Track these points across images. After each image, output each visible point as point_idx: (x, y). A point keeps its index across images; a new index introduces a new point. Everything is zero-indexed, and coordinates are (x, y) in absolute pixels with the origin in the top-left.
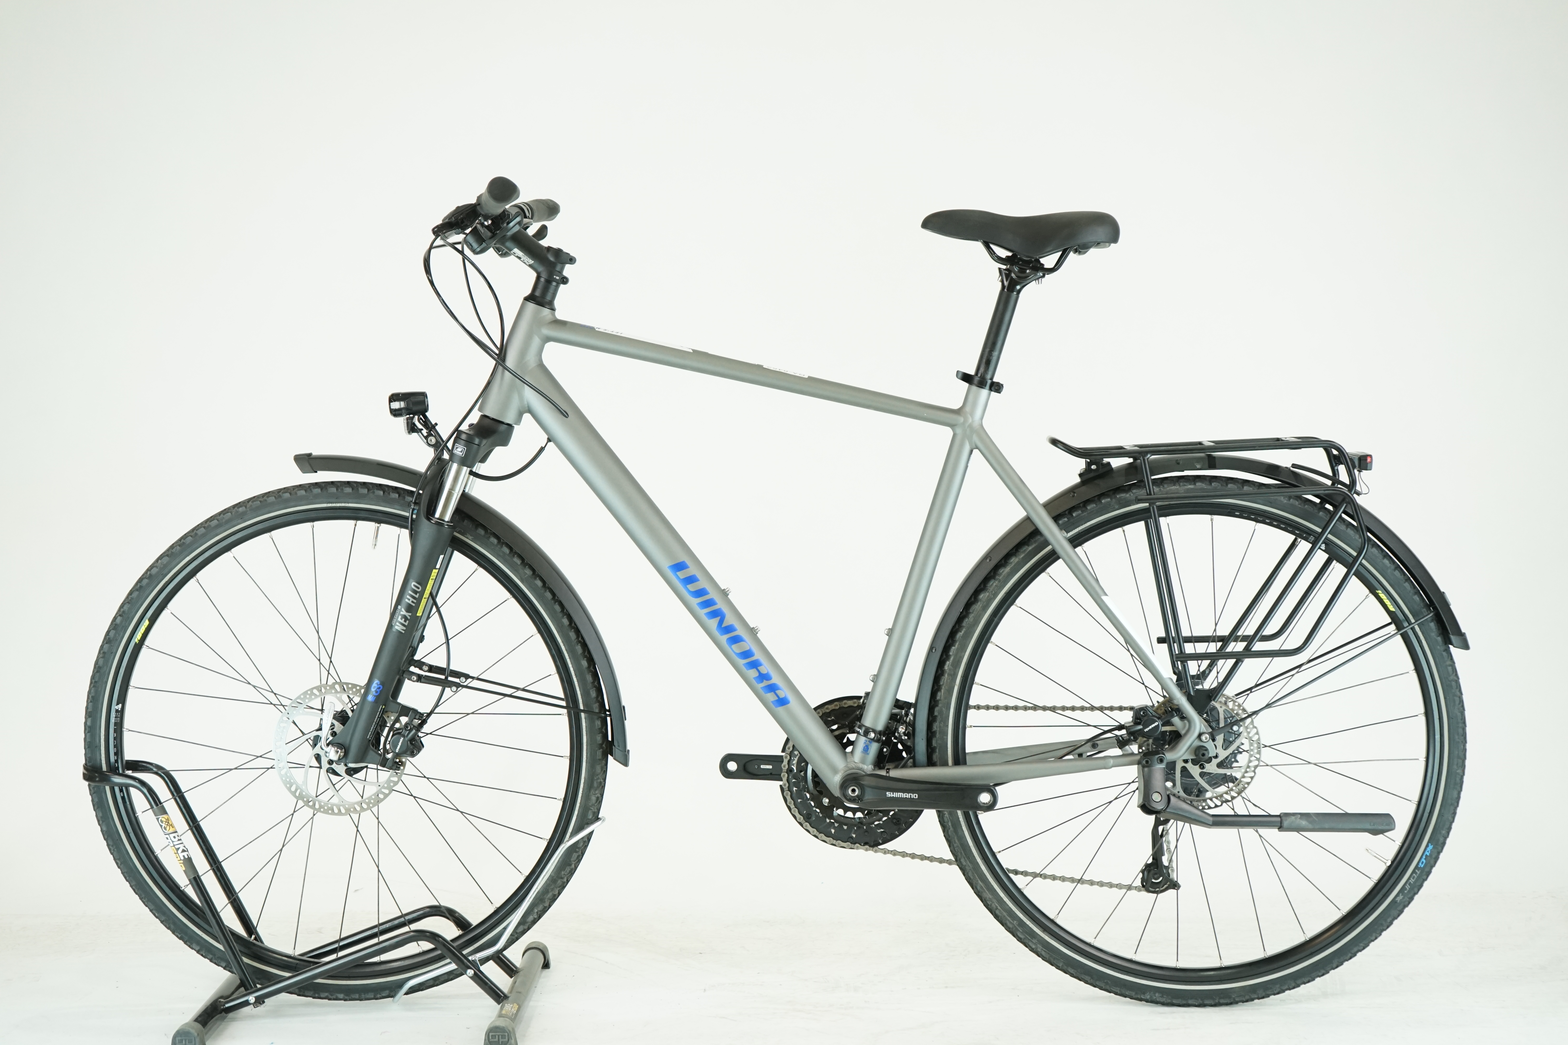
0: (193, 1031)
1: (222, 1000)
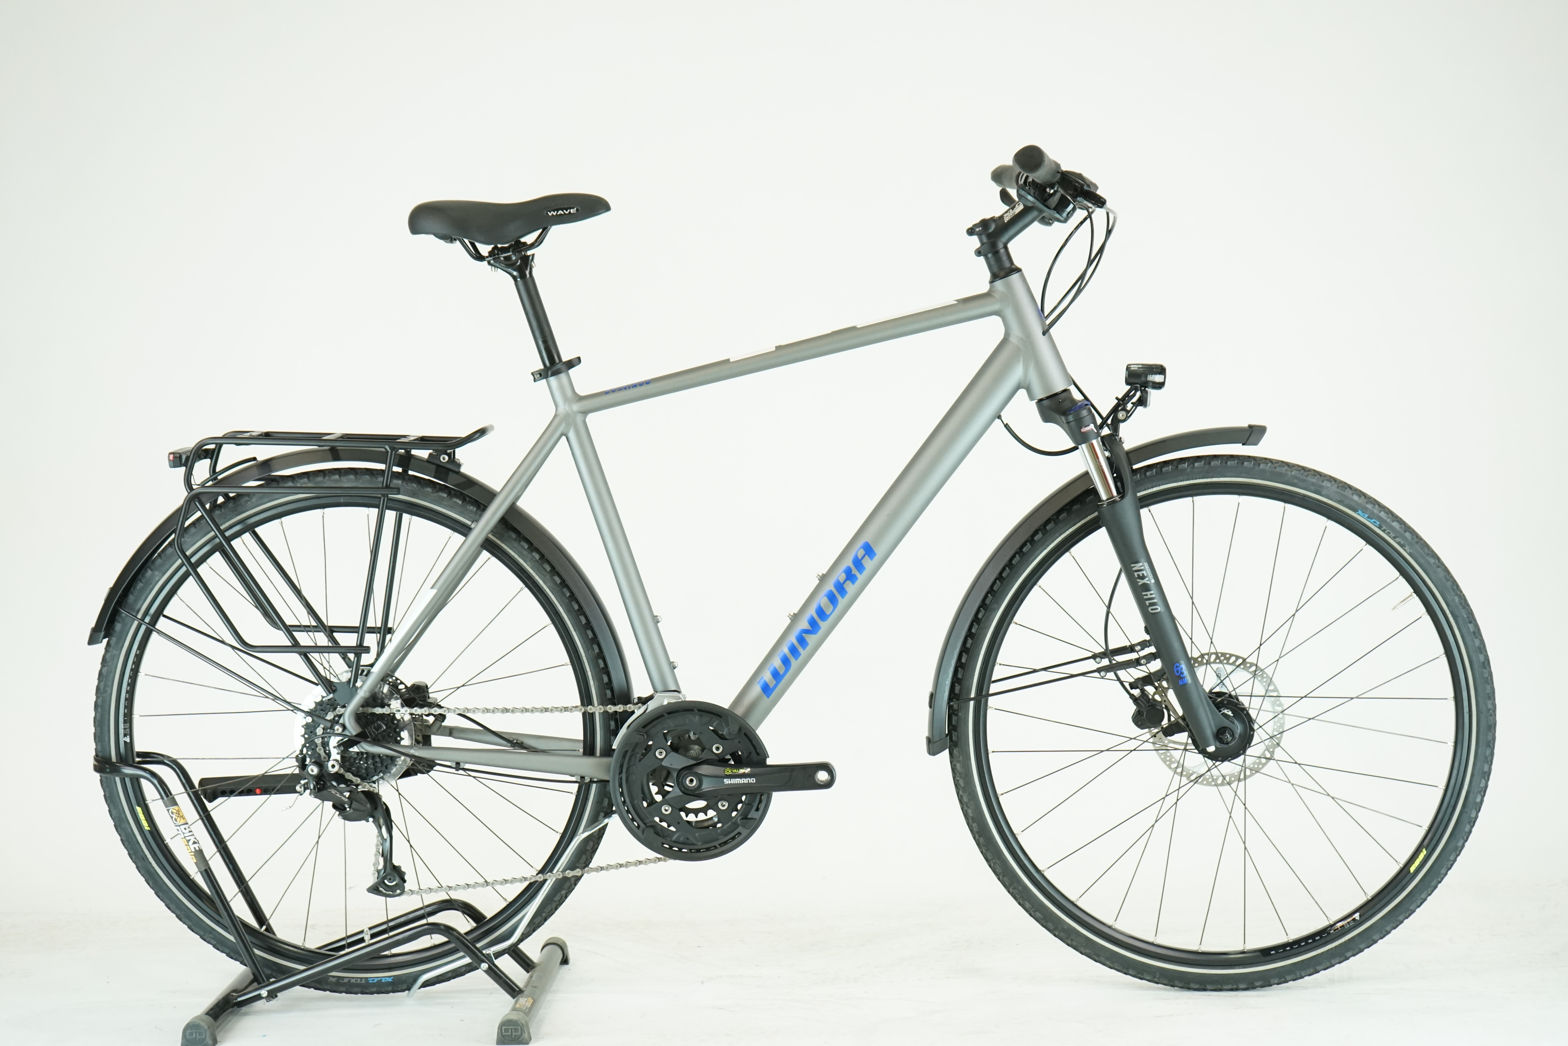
0: (202, 1024)
1: (234, 994)
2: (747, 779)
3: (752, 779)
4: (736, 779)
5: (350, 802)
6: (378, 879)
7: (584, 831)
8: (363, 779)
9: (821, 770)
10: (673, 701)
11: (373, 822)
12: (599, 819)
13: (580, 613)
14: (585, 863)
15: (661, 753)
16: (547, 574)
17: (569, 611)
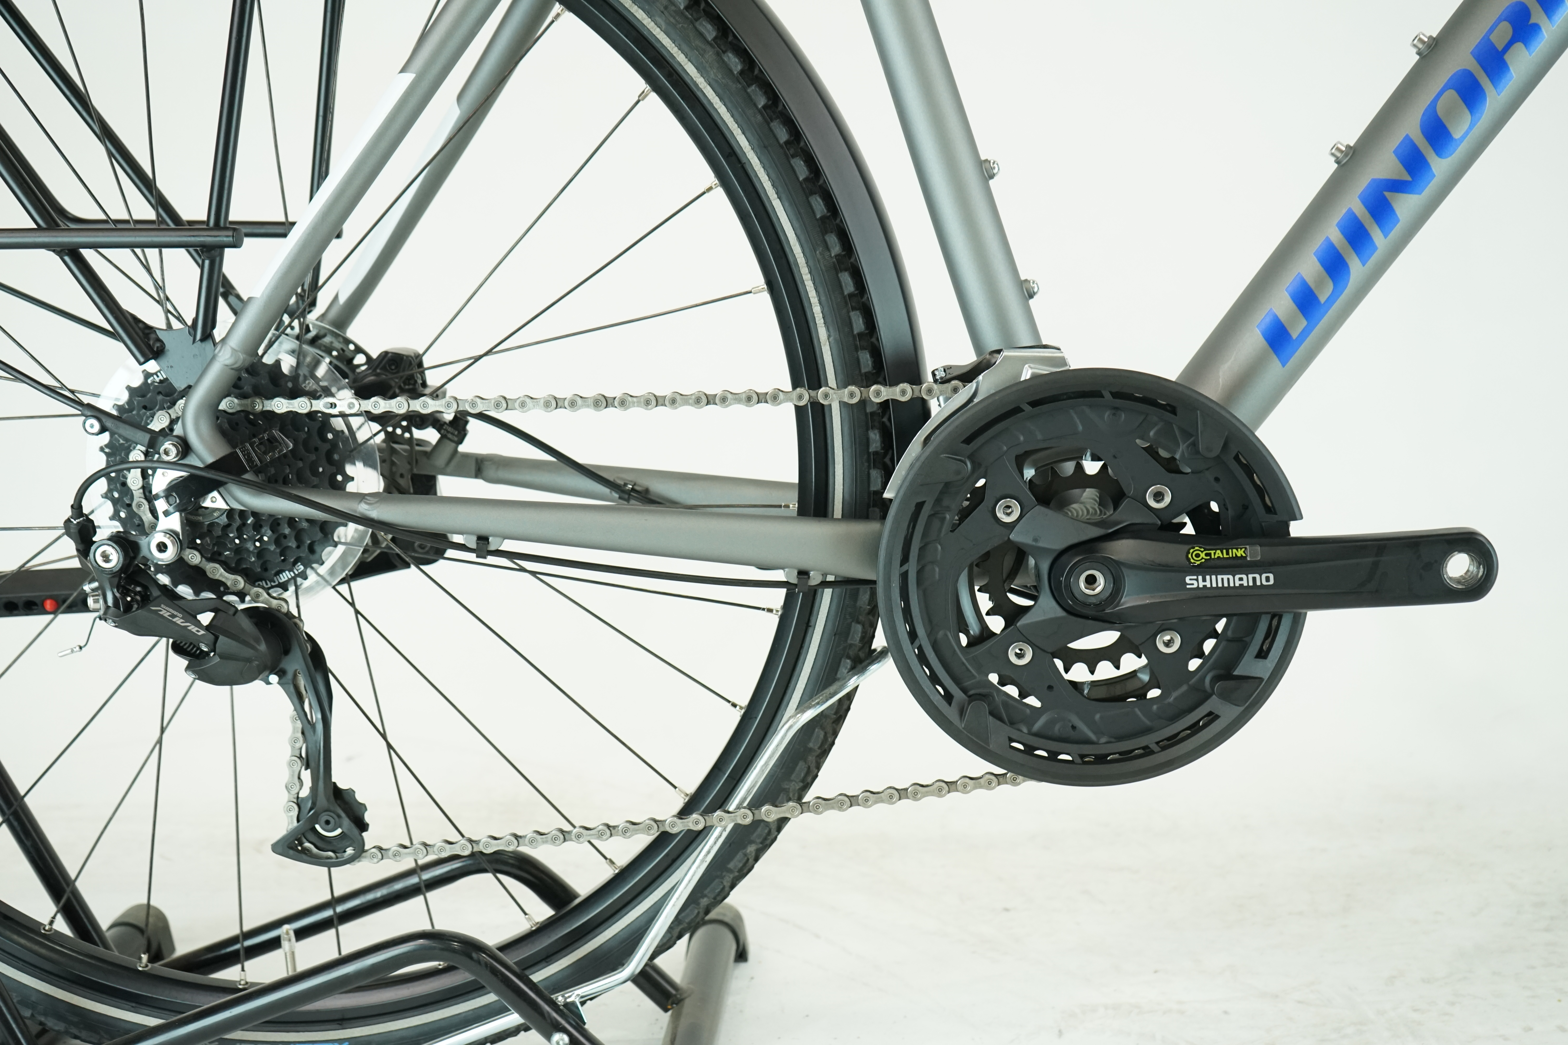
2: (1251, 576)
3: (1264, 576)
4: (1220, 577)
5: (212, 637)
6: (298, 821)
7: (802, 707)
8: (252, 578)
9: (1460, 551)
10: (1044, 370)
11: (278, 683)
12: (839, 676)
13: (792, 151)
14: (803, 781)
15: (1009, 507)
16: (708, 48)
17: (763, 147)
